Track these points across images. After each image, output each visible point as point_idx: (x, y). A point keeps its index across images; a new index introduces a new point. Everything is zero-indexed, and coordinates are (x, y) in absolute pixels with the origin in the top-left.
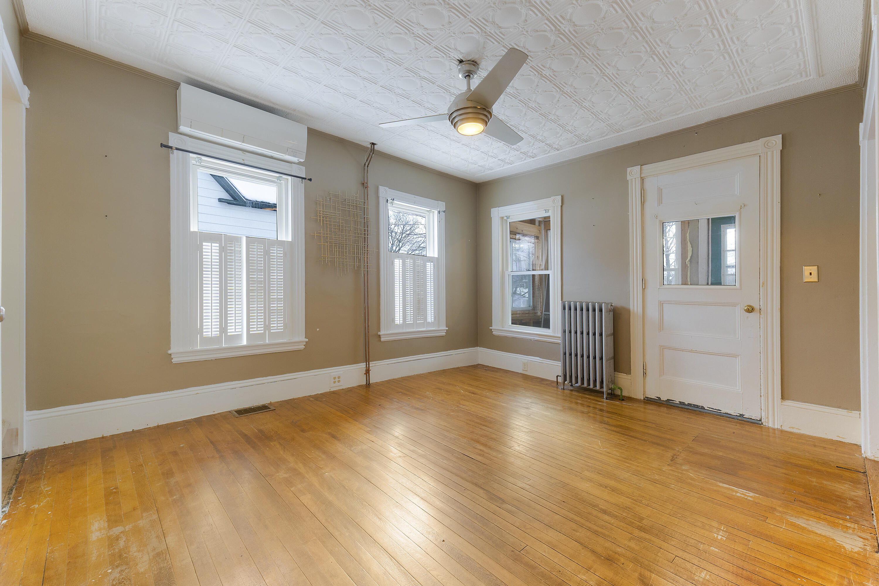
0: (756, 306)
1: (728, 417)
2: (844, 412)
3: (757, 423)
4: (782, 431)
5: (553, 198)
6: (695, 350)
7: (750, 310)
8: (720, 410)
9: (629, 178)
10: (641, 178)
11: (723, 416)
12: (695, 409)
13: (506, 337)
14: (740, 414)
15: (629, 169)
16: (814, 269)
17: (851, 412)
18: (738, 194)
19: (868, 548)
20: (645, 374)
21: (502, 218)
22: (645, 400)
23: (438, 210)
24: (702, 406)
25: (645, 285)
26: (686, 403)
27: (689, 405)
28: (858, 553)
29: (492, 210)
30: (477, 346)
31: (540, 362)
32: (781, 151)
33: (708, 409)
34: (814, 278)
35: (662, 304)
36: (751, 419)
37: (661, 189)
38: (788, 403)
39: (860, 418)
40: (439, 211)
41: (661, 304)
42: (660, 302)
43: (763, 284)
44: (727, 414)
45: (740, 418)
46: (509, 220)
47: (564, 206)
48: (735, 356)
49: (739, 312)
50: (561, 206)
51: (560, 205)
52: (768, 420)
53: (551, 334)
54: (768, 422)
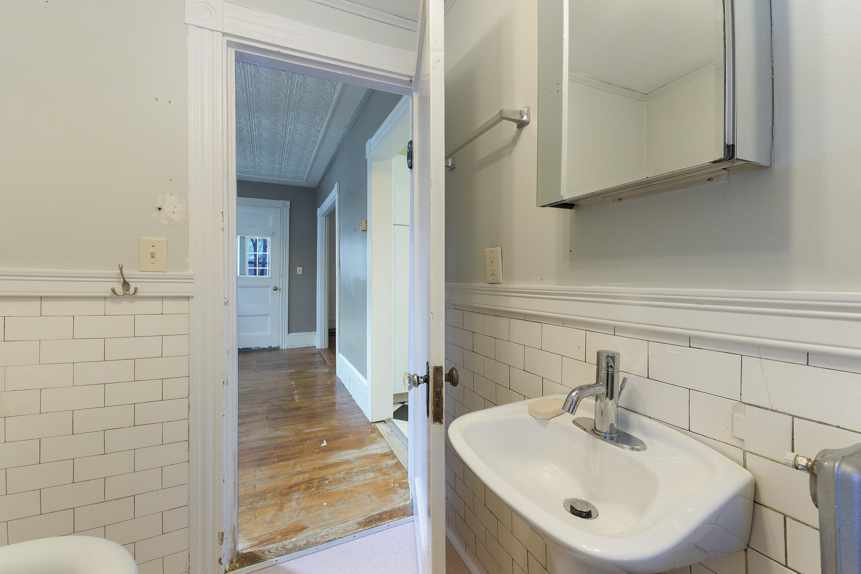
0: (278, 287)
1: (264, 350)
2: (310, 333)
3: (277, 349)
4: (288, 349)
7: (276, 289)
8: (260, 347)
11: (262, 350)
12: (247, 350)
14: (270, 347)
16: (301, 269)
17: (313, 332)
18: (271, 226)
19: (330, 370)
26: (241, 348)
27: (243, 349)
28: (328, 371)
32: (290, 209)
33: (254, 348)
34: (301, 273)
36: (274, 347)
38: (291, 334)
43: (282, 275)
44: (264, 348)
45: (270, 349)
48: (268, 315)
49: (270, 290)
52: (282, 346)
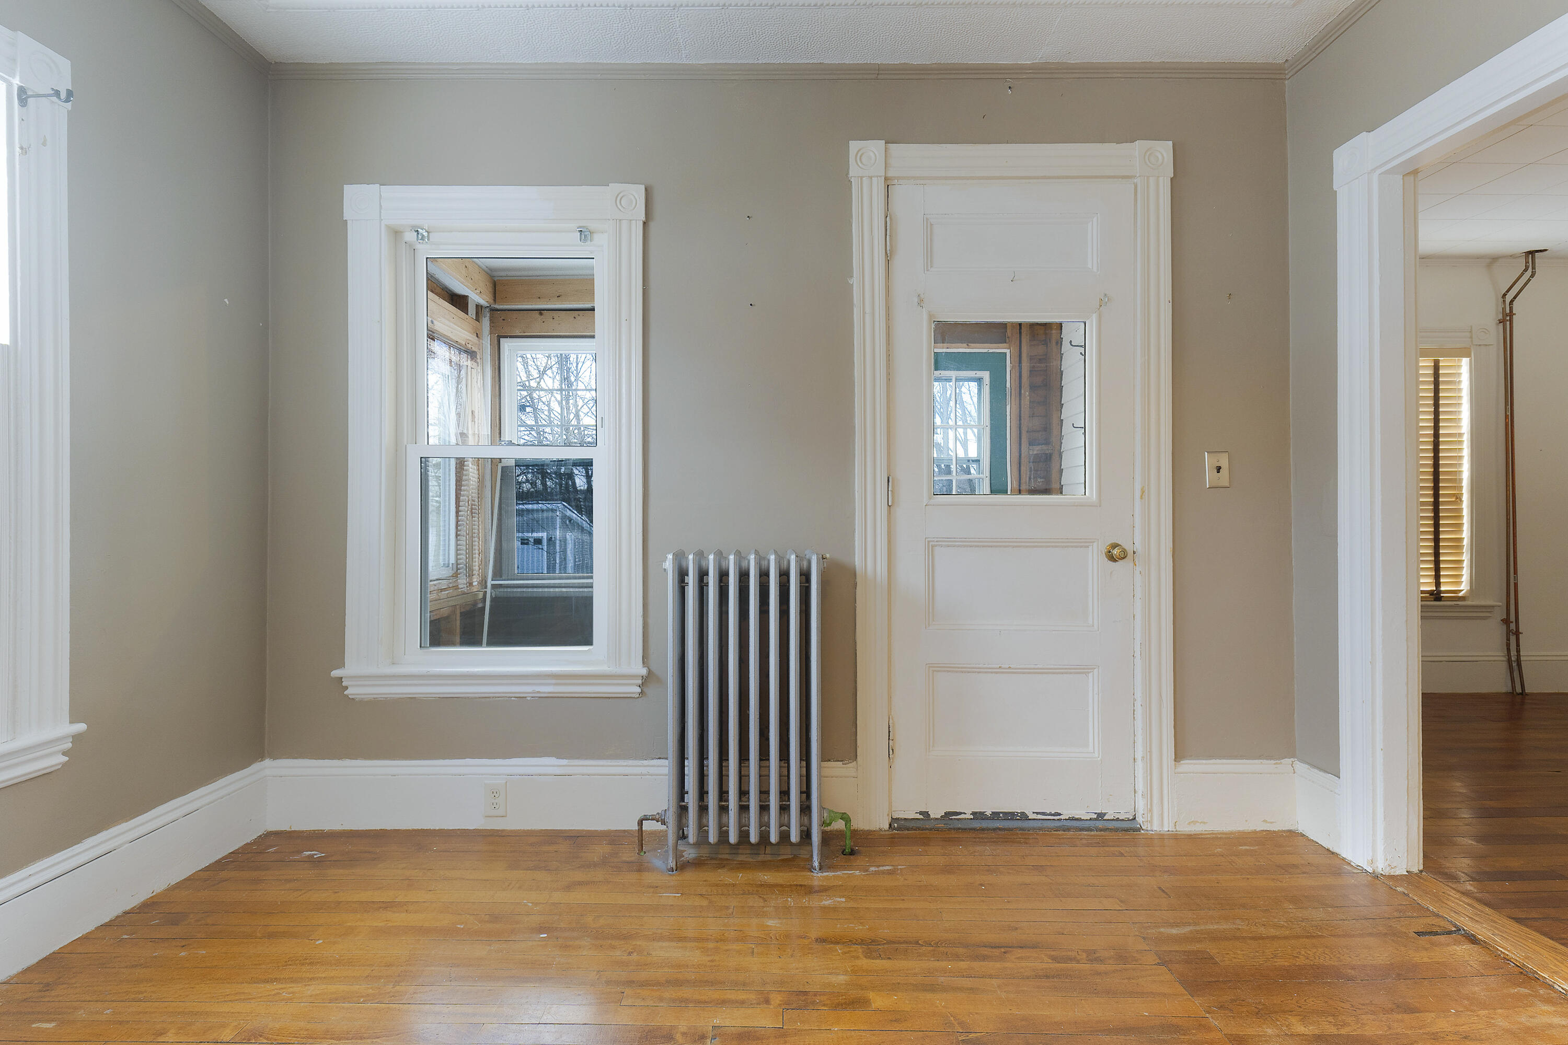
1: (1074, 827)
3: (1128, 828)
4: (1176, 834)
5: (615, 188)
6: (1007, 666)
7: (1116, 554)
8: (1060, 814)
9: (854, 171)
10: (886, 179)
11: (1067, 828)
12: (1010, 824)
13: (413, 700)
14: (1101, 815)
15: (854, 146)
16: (1223, 460)
17: (1281, 763)
18: (1095, 269)
20: (891, 751)
21: (396, 233)
22: (895, 829)
23: (16, 82)
24: (1023, 813)
25: (893, 496)
27: (995, 816)
29: (350, 191)
30: (260, 756)
31: (558, 772)
32: (1172, 179)
33: (1035, 816)
34: (1224, 479)
35: (933, 546)
36: (1118, 819)
37: (931, 225)
38: (1188, 765)
39: (1294, 773)
40: (22, 90)
41: (931, 547)
42: (929, 542)
43: (1141, 492)
44: (1073, 819)
45: (1098, 825)
46: (425, 251)
47: (652, 225)
48: (1083, 670)
49: (1095, 556)
50: (645, 224)
51: (643, 218)
52: (1151, 817)
53: (604, 668)
54: (1151, 822)
